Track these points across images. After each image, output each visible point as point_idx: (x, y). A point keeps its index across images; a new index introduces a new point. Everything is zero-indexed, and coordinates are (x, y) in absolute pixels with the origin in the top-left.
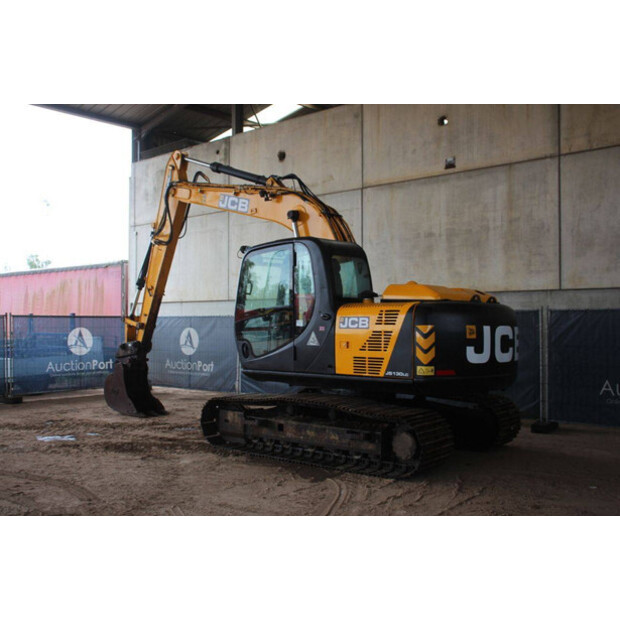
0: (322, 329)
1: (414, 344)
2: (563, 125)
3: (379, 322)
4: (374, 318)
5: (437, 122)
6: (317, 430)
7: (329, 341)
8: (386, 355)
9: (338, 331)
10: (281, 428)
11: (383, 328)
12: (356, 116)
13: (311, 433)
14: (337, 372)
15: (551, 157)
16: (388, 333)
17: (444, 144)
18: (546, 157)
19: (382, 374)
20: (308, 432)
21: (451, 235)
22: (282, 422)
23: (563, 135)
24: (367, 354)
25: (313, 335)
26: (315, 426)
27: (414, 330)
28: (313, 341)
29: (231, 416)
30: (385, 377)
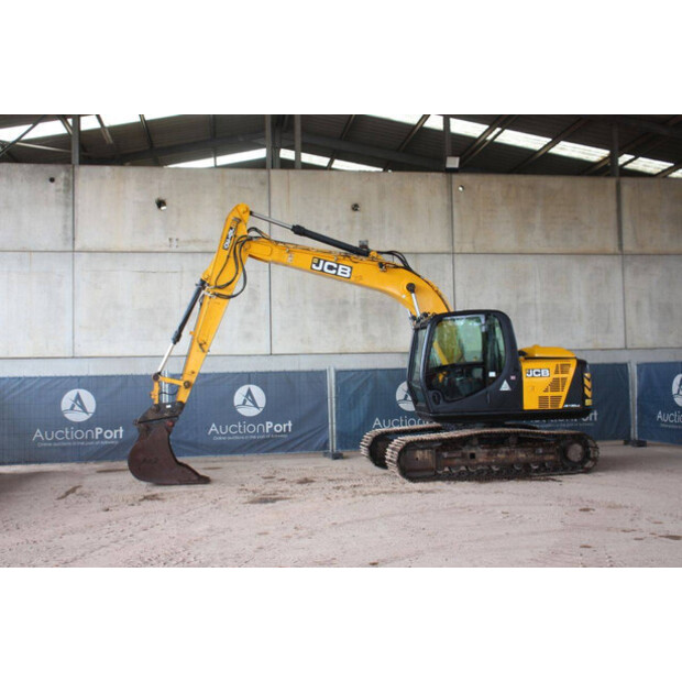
0: (513, 378)
1: (584, 385)
2: (456, 232)
3: (557, 372)
4: (553, 370)
5: (350, 208)
6: (507, 453)
7: (518, 387)
8: (564, 394)
9: (525, 380)
10: (473, 456)
11: (560, 376)
12: (262, 183)
13: (501, 456)
14: (526, 408)
15: (448, 253)
16: (564, 379)
17: (357, 227)
18: (443, 253)
19: (560, 407)
20: (499, 455)
21: (365, 304)
22: (473, 451)
23: (456, 239)
24: (549, 394)
25: (505, 382)
26: (504, 450)
27: (583, 376)
28: (505, 387)
29: (419, 454)
30: (563, 409)
